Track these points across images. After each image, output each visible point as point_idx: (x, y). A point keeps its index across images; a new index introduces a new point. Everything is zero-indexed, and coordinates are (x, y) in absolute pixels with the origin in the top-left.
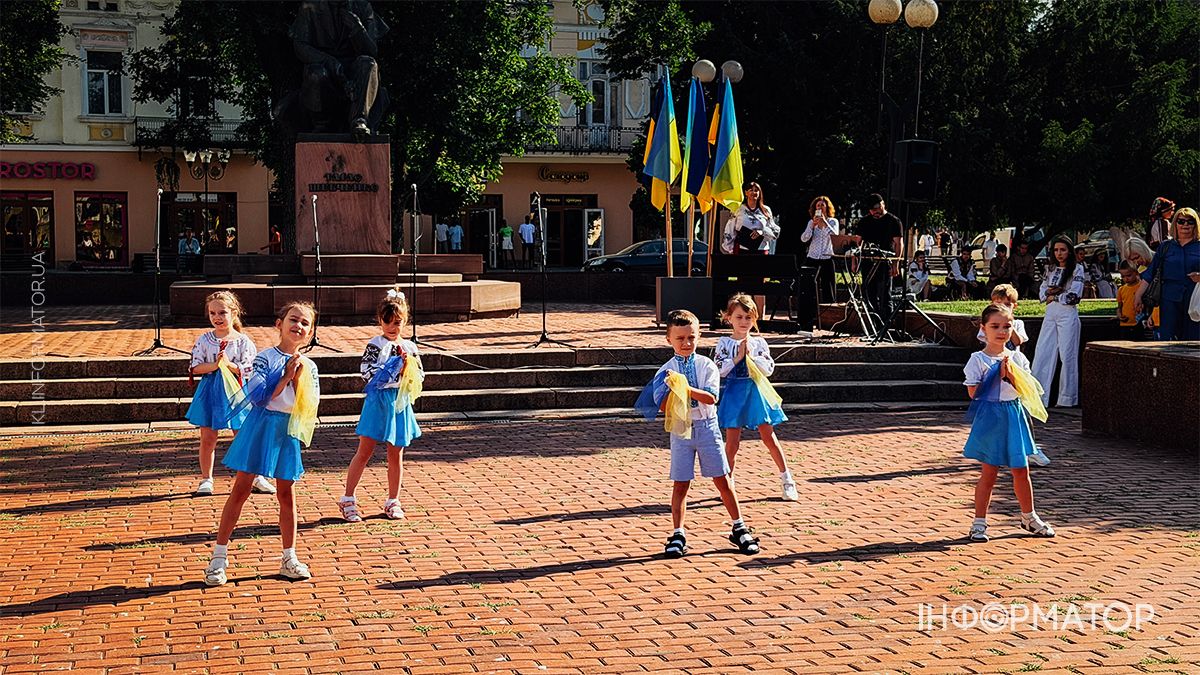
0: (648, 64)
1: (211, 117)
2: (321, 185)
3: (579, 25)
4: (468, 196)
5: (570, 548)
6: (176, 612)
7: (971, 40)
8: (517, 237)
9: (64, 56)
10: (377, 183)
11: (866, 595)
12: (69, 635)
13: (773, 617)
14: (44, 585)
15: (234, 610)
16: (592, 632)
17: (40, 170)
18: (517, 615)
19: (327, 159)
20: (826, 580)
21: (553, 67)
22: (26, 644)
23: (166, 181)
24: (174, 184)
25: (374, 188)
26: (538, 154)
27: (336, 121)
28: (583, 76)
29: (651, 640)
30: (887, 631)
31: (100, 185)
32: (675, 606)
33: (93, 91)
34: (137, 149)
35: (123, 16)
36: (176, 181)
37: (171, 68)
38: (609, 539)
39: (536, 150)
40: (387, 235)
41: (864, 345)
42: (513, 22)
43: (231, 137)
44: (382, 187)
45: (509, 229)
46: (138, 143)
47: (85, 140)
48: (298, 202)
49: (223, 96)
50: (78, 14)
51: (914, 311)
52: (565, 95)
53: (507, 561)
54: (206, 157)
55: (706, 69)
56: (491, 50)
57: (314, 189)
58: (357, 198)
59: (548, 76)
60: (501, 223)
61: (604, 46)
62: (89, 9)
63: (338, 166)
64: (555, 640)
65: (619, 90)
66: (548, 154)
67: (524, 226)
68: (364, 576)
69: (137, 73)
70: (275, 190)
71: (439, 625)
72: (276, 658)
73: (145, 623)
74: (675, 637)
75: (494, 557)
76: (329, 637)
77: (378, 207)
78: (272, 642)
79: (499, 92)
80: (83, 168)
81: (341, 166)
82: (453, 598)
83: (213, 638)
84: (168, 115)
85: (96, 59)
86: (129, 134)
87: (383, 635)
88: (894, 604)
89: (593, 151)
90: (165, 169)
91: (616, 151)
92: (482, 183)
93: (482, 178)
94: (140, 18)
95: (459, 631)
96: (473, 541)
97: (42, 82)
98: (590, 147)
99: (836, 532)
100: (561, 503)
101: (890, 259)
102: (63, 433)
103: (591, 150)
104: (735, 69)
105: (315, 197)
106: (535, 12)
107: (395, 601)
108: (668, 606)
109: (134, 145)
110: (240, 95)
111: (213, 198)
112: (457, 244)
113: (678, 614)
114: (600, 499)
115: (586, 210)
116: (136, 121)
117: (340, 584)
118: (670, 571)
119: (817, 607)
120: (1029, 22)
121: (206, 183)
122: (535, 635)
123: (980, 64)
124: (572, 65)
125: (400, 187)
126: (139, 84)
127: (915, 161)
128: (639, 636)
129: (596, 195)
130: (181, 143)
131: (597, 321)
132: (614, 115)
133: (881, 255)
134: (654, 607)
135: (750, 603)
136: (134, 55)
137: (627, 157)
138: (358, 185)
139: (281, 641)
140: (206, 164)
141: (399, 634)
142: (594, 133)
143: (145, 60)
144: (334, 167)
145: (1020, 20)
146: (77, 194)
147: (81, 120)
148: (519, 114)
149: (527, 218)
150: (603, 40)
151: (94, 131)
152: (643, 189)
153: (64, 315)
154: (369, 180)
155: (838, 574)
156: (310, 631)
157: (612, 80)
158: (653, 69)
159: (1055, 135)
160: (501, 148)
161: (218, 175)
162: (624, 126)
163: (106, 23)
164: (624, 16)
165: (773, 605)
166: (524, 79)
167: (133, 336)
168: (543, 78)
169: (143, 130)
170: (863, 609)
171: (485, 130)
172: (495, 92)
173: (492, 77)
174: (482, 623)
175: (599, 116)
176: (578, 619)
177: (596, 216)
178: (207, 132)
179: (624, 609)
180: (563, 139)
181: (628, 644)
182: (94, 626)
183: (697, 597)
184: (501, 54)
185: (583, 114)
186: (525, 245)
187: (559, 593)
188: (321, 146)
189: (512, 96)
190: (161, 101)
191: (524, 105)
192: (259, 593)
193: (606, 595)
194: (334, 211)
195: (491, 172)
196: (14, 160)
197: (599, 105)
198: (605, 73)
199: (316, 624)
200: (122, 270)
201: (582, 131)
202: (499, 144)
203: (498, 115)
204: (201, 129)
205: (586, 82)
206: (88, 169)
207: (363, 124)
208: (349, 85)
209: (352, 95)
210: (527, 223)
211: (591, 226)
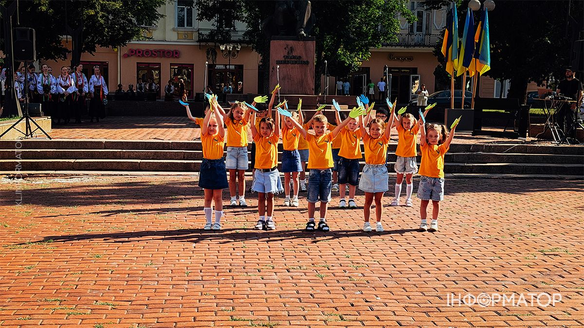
0: (445, 2)
1: (232, 29)
2: (282, 61)
4: (353, 67)
5: (395, 240)
6: (206, 261)
8: (376, 88)
10: (309, 60)
11: (548, 272)
12: (157, 268)
13: (498, 281)
14: (147, 245)
15: (232, 262)
16: (404, 282)
17: (155, 53)
18: (367, 272)
19: (285, 49)
20: (527, 263)
21: (397, 4)
22: (137, 272)
23: (210, 59)
24: (214, 60)
25: (307, 63)
26: (388, 47)
27: (290, 30)
28: (413, 8)
29: (434, 289)
30: (559, 291)
31: (182, 60)
32: (447, 272)
33: (180, 16)
34: (198, 44)
36: (215, 58)
37: (214, 5)
38: (415, 237)
39: (388, 45)
40: (312, 85)
41: (553, 145)
43: (241, 38)
44: (311, 62)
45: (373, 84)
46: (199, 41)
47: (176, 40)
48: (271, 69)
49: (238, 18)
51: (581, 129)
52: (403, 18)
53: (363, 245)
54: (230, 48)
55: (476, 4)
57: (278, 63)
58: (298, 67)
59: (395, 8)
60: (369, 81)
63: (290, 52)
64: (385, 285)
65: (431, 15)
66: (393, 47)
68: (294, 249)
69: (199, 7)
70: (261, 63)
71: (329, 274)
72: (251, 285)
73: (192, 265)
74: (446, 288)
75: (357, 243)
76: (275, 277)
77: (308, 72)
78: (249, 278)
79: (370, 16)
80: (174, 53)
81: (292, 51)
82: (336, 262)
83: (222, 274)
84: (213, 28)
86: (195, 36)
87: (301, 277)
88: (563, 277)
90: (210, 52)
91: (428, 46)
92: (360, 61)
93: (360, 59)
95: (338, 278)
97: (157, 11)
98: (415, 44)
99: (534, 240)
100: (392, 219)
101: (569, 101)
102: (160, 175)
103: (415, 45)
104: (490, 4)
105: (278, 66)
107: (308, 262)
108: (444, 272)
109: (197, 42)
110: (246, 18)
111: (232, 67)
112: (347, 91)
113: (448, 276)
114: (411, 217)
115: (412, 76)
116: (198, 30)
117: (282, 252)
118: (445, 255)
119: (522, 277)
121: (230, 60)
122: (376, 282)
124: (407, 2)
125: (320, 63)
126: (200, 12)
128: (427, 286)
129: (417, 68)
130: (218, 41)
132: (427, 28)
133: (565, 99)
134: (436, 272)
135: (486, 273)
137: (433, 49)
138: (299, 61)
139: (253, 277)
140: (229, 51)
141: (309, 278)
142: (417, 37)
144: (288, 53)
146: (171, 64)
147: (174, 30)
148: (379, 27)
149: (382, 79)
151: (179, 35)
152: (441, 65)
153: (163, 120)
154: (304, 59)
155: (534, 261)
156: (267, 274)
157: (427, 10)
158: (448, 4)
160: (370, 44)
161: (235, 56)
162: (432, 34)
165: (499, 275)
166: (383, 10)
167: (193, 131)
168: (392, 9)
169: (201, 35)
170: (547, 279)
171: (362, 35)
172: (368, 16)
173: (367, 9)
174: (350, 275)
175: (420, 29)
176: (397, 276)
177: (416, 78)
178: (230, 35)
179: (421, 272)
180: (401, 40)
181: (422, 290)
182: (168, 265)
183: (458, 268)
185: (412, 27)
186: (380, 92)
187: (388, 262)
188: (282, 42)
189: (376, 18)
190: (209, 20)
191: (382, 23)
192: (244, 254)
193: (412, 265)
194: (287, 74)
195: (365, 56)
196: (144, 48)
197: (420, 23)
198: (423, 7)
199: (270, 270)
200: (190, 100)
201: (411, 36)
202: (369, 42)
203: (369, 28)
204: (227, 34)
205: (414, 11)
206: (176, 53)
207: (303, 31)
208: (297, 12)
209: (298, 17)
210: (382, 81)
211: (414, 83)
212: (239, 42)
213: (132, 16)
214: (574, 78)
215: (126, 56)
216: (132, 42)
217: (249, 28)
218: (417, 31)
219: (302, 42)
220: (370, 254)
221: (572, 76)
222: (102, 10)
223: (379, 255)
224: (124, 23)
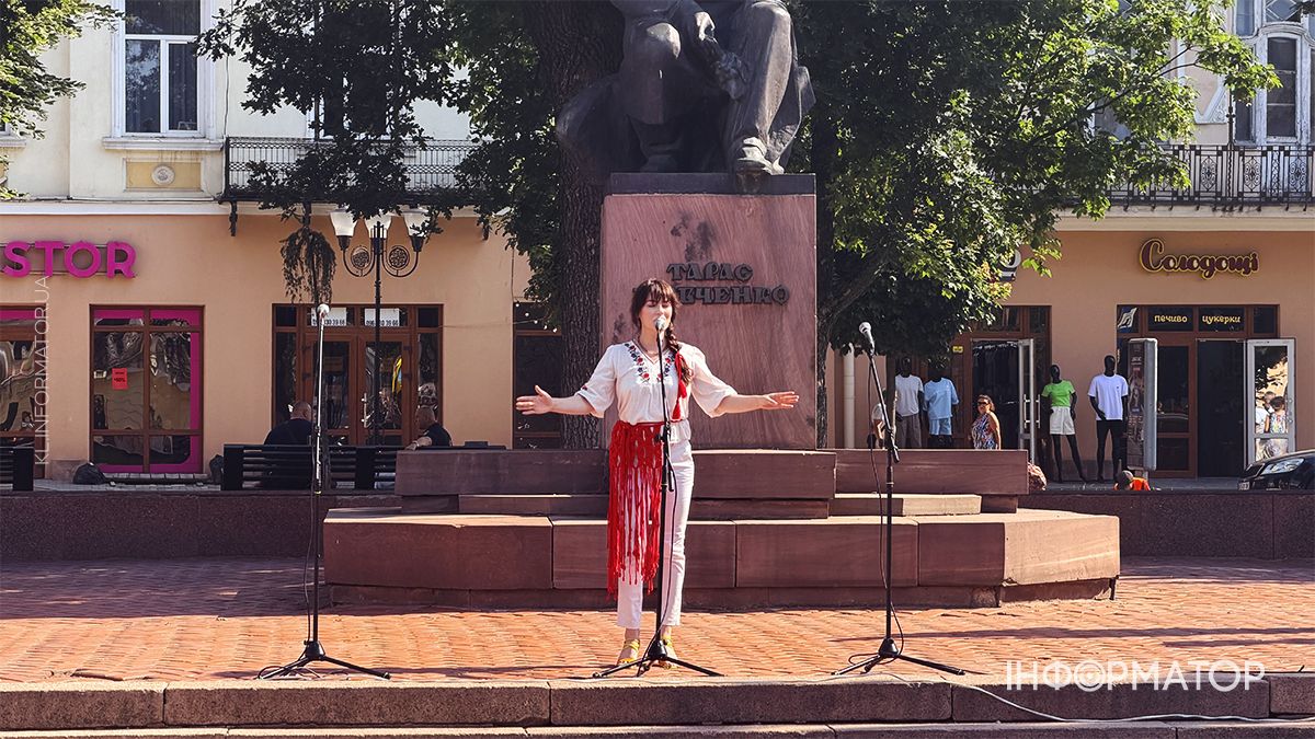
10: (787, 284)
17: (18, 258)
19: (675, 232)
23: (305, 282)
25: (780, 297)
26: (1137, 211)
28: (1246, 27)
33: (135, 82)
34: (226, 209)
36: (326, 281)
39: (1134, 200)
44: (796, 293)
45: (1066, 387)
46: (231, 195)
47: (117, 192)
49: (433, 90)
52: (1204, 74)
54: (379, 226)
58: (740, 319)
59: (1169, 32)
60: (1047, 373)
63: (698, 248)
66: (1160, 211)
67: (1102, 379)
70: (528, 298)
77: (788, 340)
79: (1054, 69)
80: (110, 255)
81: (705, 245)
85: (146, 10)
86: (211, 176)
89: (1268, 203)
90: (302, 255)
92: (1004, 279)
98: (1262, 194)
103: (1265, 200)
109: (220, 200)
111: (391, 318)
112: (942, 422)
115: (1252, 345)
116: (227, 145)
121: (378, 284)
129: (1276, 307)
130: (341, 197)
138: (743, 289)
140: (377, 241)
142: (1269, 164)
144: (690, 250)
147: (107, 147)
149: (1109, 361)
151: (134, 168)
154: (768, 278)
160: (1055, 198)
161: (405, 264)
168: (1157, 37)
175: (1282, 122)
177: (1275, 356)
180: (1196, 177)
185: (1242, 120)
186: (1105, 425)
188: (661, 202)
198: (1296, 19)
200: (188, 482)
201: (1242, 154)
202: (1052, 189)
203: (1048, 121)
204: (385, 161)
205: (1250, 41)
206: (121, 254)
207: (756, 151)
208: (728, 63)
209: (733, 85)
210: (1109, 373)
211: (1262, 382)
212: (439, 200)
217: (489, 138)
218: (1270, 134)
219: (751, 202)
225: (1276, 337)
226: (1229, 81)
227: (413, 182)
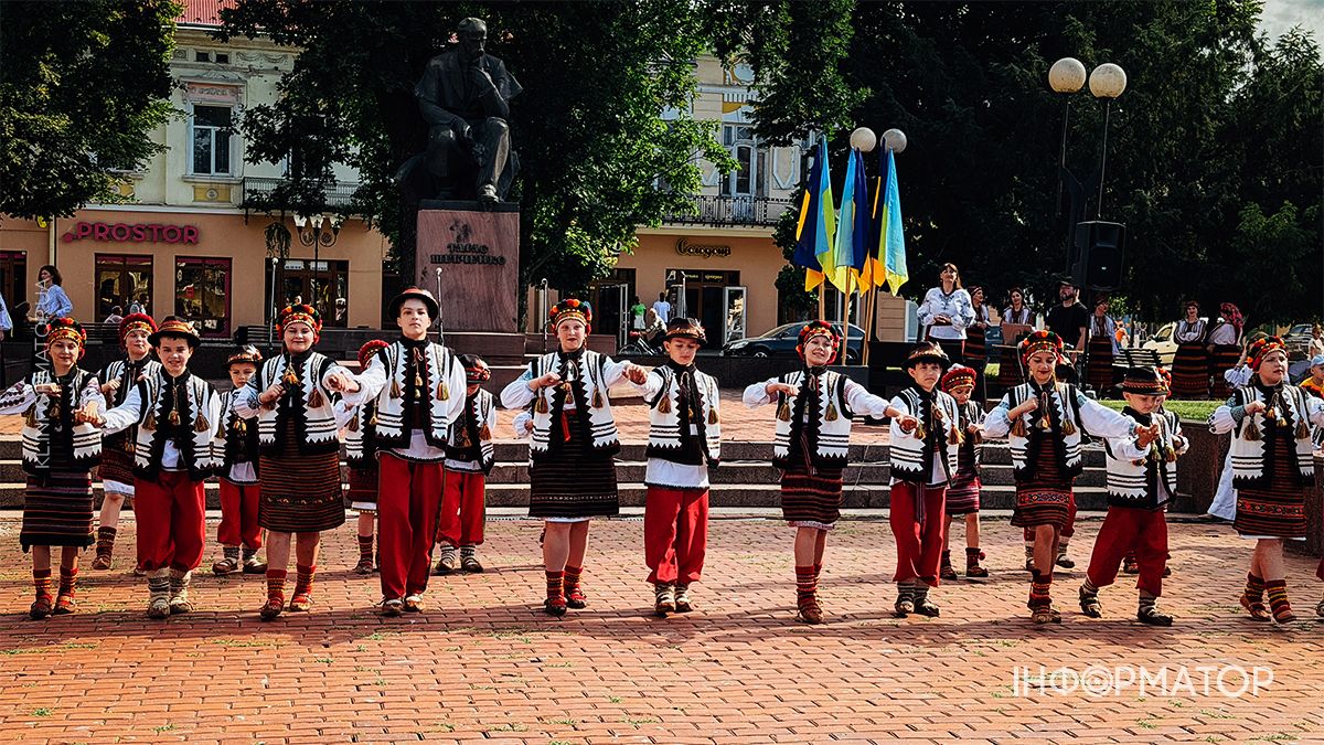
0: (800, 130)
2: (443, 256)
3: (724, 85)
4: (599, 270)
5: (716, 661)
6: (295, 717)
7: (1161, 111)
9: (171, 110)
10: (505, 256)
11: (1043, 725)
12: (183, 738)
14: (154, 683)
15: (357, 718)
17: (139, 232)
18: (661, 733)
19: (452, 229)
20: (999, 707)
21: (694, 131)
23: (276, 248)
24: (285, 251)
25: (501, 261)
26: (675, 226)
27: (462, 187)
28: (728, 142)
32: (832, 731)
33: (198, 148)
34: (243, 212)
35: (234, 69)
36: (286, 248)
37: (285, 127)
38: (759, 653)
39: (674, 220)
40: (513, 312)
42: (654, 82)
43: (348, 201)
44: (509, 260)
45: (642, 307)
46: (245, 205)
47: (190, 202)
48: (419, 275)
49: (339, 157)
50: (185, 66)
52: (707, 163)
53: (648, 673)
54: (317, 222)
55: (864, 138)
56: (629, 112)
57: (437, 260)
58: (482, 270)
59: (691, 141)
60: (633, 300)
61: (752, 110)
62: (198, 60)
63: (461, 236)
65: (766, 157)
66: (686, 226)
67: (658, 303)
68: (493, 685)
69: (251, 131)
70: (389, 258)
73: (264, 728)
75: (632, 669)
77: (505, 280)
79: (637, 157)
80: (186, 233)
81: (466, 235)
82: (591, 712)
84: (282, 177)
85: (204, 114)
86: (236, 196)
88: (1074, 736)
89: (736, 223)
90: (276, 235)
91: (762, 224)
92: (614, 256)
93: (614, 251)
94: (252, 71)
96: (610, 650)
97: (147, 138)
98: (733, 220)
99: (1009, 655)
100: (705, 611)
103: (734, 222)
104: (897, 138)
105: (440, 270)
106: (678, 72)
107: (528, 713)
108: (826, 729)
109: (241, 207)
110: (358, 157)
111: (323, 266)
113: (835, 739)
115: (727, 289)
116: (243, 181)
117: (469, 692)
118: (825, 691)
120: (1227, 92)
121: (317, 250)
123: (1171, 138)
124: (716, 130)
126: (252, 144)
127: (1098, 245)
129: (739, 272)
130: (295, 207)
131: (740, 411)
132: (760, 185)
134: (809, 731)
135: (915, 730)
136: (247, 112)
137: (774, 231)
138: (483, 257)
140: (316, 230)
142: (736, 205)
143: (259, 118)
144: (459, 237)
145: (1216, 91)
146: (178, 259)
147: (185, 179)
148: (656, 182)
149: (662, 296)
150: (751, 103)
151: (198, 191)
152: (790, 266)
154: (495, 252)
155: (1012, 701)
157: (760, 146)
158: (805, 136)
159: (1254, 219)
160: (636, 218)
161: (330, 241)
162: (771, 197)
163: (216, 76)
164: (775, 78)
165: (941, 733)
166: (665, 144)
168: (685, 144)
169: (254, 192)
171: (618, 198)
172: (632, 157)
173: (629, 141)
174: (623, 741)
175: (743, 186)
176: (727, 740)
177: (737, 295)
178: (322, 197)
179: (776, 731)
180: (704, 211)
182: (209, 729)
183: (856, 721)
184: (639, 117)
185: (726, 183)
187: (706, 711)
188: (445, 214)
189: (651, 162)
190: (274, 162)
191: (663, 173)
192: (382, 699)
193: (756, 715)
194: (457, 285)
195: (624, 245)
196: (112, 221)
197: (745, 173)
198: (751, 138)
199: (443, 735)
200: (223, 342)
201: (725, 201)
202: (635, 214)
203: (634, 182)
204: (316, 192)
205: (730, 148)
206: (191, 233)
207: (491, 191)
208: (479, 149)
209: (480, 159)
210: (662, 301)
211: (732, 306)
212: (344, 211)
213: (87, 149)
214: (1078, 301)
215: (68, 238)
216: (88, 206)
217: (368, 181)
218: (738, 191)
219: (488, 215)
220: (664, 694)
221: (1073, 296)
222: (17, 134)
223: (681, 695)
224: (69, 163)
225: (738, 285)
226: (718, 165)
227: (330, 201)
